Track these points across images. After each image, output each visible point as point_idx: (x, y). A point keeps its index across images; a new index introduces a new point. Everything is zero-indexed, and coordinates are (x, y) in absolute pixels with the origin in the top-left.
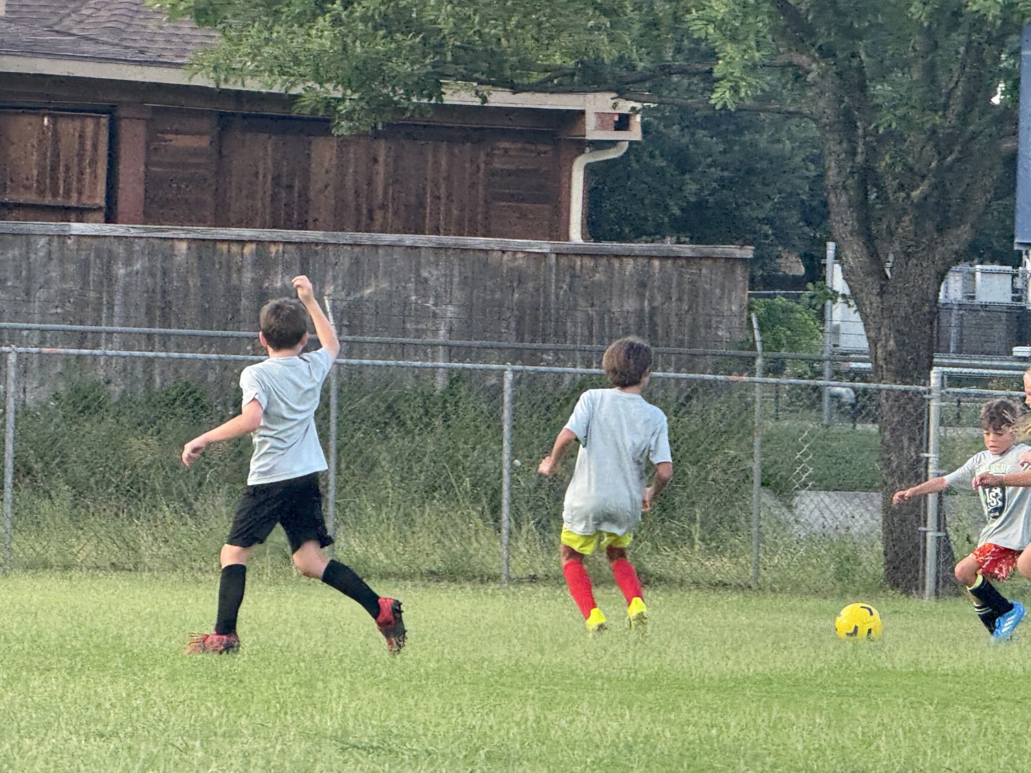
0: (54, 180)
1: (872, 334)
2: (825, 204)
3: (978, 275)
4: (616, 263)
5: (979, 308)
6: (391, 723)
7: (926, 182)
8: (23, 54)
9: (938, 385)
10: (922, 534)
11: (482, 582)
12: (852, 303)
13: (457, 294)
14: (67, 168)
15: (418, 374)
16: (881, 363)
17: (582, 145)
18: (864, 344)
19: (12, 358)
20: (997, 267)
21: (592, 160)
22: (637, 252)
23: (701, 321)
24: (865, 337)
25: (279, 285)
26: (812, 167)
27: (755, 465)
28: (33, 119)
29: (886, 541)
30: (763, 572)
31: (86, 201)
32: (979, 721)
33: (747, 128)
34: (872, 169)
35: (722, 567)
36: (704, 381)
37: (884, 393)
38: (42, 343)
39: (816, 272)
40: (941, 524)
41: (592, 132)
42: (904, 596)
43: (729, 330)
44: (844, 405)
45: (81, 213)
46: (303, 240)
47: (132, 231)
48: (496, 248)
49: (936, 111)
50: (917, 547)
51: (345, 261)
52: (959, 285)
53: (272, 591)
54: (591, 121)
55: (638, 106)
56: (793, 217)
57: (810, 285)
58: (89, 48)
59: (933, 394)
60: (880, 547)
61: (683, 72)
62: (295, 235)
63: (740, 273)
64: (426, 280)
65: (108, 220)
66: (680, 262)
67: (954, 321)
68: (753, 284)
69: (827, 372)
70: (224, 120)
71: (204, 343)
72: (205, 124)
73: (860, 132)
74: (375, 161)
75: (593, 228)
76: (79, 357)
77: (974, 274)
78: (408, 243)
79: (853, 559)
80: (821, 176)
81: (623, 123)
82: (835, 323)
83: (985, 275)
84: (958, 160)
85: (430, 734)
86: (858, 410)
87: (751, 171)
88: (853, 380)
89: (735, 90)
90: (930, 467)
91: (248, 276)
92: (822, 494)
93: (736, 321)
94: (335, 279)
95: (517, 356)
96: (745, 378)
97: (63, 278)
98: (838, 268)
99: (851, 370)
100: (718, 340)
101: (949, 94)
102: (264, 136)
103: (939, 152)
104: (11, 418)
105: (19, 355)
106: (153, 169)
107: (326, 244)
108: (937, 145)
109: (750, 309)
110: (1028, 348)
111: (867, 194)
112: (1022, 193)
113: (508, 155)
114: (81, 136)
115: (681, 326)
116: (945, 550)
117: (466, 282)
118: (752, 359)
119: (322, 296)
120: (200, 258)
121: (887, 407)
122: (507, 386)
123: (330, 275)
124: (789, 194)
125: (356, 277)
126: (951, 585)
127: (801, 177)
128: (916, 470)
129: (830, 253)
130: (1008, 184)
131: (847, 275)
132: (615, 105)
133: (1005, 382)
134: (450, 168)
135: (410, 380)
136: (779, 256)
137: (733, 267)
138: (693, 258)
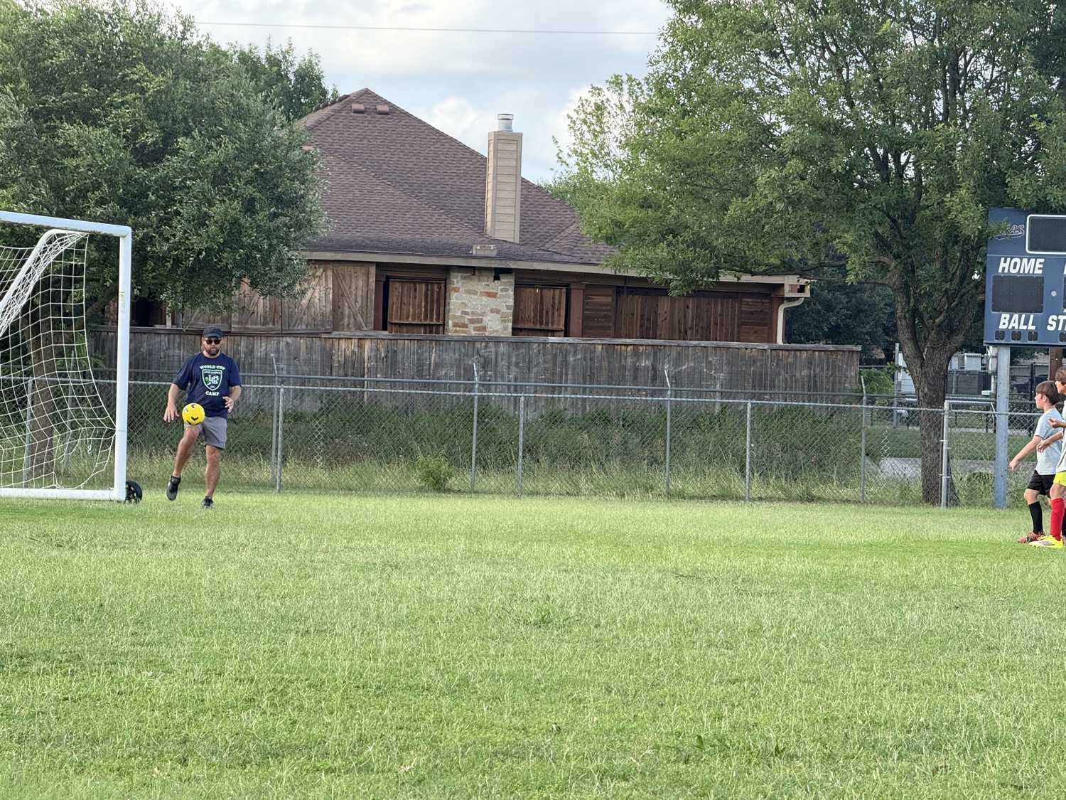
0: (541, 317)
1: (917, 385)
2: (895, 325)
3: (966, 358)
4: (798, 353)
5: (966, 373)
6: (698, 565)
7: (943, 314)
8: (527, 260)
9: (948, 409)
10: (940, 477)
11: (736, 500)
12: (907, 371)
13: (725, 368)
14: (547, 313)
15: (707, 405)
16: (921, 398)
18: (913, 390)
19: (522, 399)
20: (974, 354)
21: (787, 306)
22: (808, 349)
23: (837, 379)
24: (914, 387)
25: (643, 365)
26: (889, 308)
27: (863, 445)
28: (532, 290)
29: (923, 480)
30: (866, 495)
31: (555, 327)
32: (969, 563)
33: (859, 291)
34: (917, 309)
35: (847, 493)
36: (839, 407)
37: (922, 412)
38: (535, 392)
39: (890, 357)
40: (948, 472)
41: (787, 293)
42: (931, 506)
43: (850, 383)
44: (903, 418)
45: (553, 333)
46: (655, 344)
47: (577, 340)
48: (743, 347)
49: (947, 282)
50: (937, 483)
51: (674, 353)
52: (957, 362)
53: (641, 505)
54: (787, 288)
55: (809, 281)
56: (880, 331)
57: (888, 363)
58: (557, 257)
59: (946, 413)
60: (920, 483)
61: (830, 266)
62: (650, 342)
63: (855, 357)
64: (711, 362)
65: (565, 336)
66: (827, 353)
67: (954, 379)
68: (861, 363)
69: (896, 403)
70: (619, 290)
71: (610, 391)
72: (610, 291)
73: (912, 292)
74: (688, 307)
75: (788, 337)
76: (552, 398)
77: (963, 358)
78: (703, 345)
79: (908, 489)
80: (893, 313)
81: (802, 289)
82: (899, 380)
83: (968, 358)
84: (957, 305)
85: (716, 570)
86: (909, 421)
87: (860, 311)
88: (908, 406)
89: (857, 275)
90: (944, 446)
91: (629, 360)
92: (893, 459)
93: (853, 380)
94: (669, 361)
95: (753, 397)
96: (858, 406)
97: (545, 362)
98: (901, 355)
99: (907, 402)
100: (845, 389)
101: (953, 275)
102: (637, 297)
103: (948, 301)
104: (521, 426)
105: (525, 397)
106: (586, 312)
107: (665, 346)
108: (948, 298)
109: (860, 374)
110: (989, 391)
111: (915, 321)
112: (987, 320)
113: (749, 304)
114: (554, 298)
115: (828, 382)
116: (951, 484)
117: (729, 363)
118: (862, 397)
119: (663, 369)
120: (607, 352)
121: (924, 418)
122: (748, 410)
123: (666, 360)
124: (878, 321)
125: (679, 360)
126: (953, 501)
127: (884, 313)
128: (937, 448)
129: (897, 348)
130: (980, 316)
131: (905, 358)
132: (798, 281)
133: (978, 407)
134: (722, 311)
135: (704, 407)
136: (874, 350)
137: (852, 355)
138: (834, 351)
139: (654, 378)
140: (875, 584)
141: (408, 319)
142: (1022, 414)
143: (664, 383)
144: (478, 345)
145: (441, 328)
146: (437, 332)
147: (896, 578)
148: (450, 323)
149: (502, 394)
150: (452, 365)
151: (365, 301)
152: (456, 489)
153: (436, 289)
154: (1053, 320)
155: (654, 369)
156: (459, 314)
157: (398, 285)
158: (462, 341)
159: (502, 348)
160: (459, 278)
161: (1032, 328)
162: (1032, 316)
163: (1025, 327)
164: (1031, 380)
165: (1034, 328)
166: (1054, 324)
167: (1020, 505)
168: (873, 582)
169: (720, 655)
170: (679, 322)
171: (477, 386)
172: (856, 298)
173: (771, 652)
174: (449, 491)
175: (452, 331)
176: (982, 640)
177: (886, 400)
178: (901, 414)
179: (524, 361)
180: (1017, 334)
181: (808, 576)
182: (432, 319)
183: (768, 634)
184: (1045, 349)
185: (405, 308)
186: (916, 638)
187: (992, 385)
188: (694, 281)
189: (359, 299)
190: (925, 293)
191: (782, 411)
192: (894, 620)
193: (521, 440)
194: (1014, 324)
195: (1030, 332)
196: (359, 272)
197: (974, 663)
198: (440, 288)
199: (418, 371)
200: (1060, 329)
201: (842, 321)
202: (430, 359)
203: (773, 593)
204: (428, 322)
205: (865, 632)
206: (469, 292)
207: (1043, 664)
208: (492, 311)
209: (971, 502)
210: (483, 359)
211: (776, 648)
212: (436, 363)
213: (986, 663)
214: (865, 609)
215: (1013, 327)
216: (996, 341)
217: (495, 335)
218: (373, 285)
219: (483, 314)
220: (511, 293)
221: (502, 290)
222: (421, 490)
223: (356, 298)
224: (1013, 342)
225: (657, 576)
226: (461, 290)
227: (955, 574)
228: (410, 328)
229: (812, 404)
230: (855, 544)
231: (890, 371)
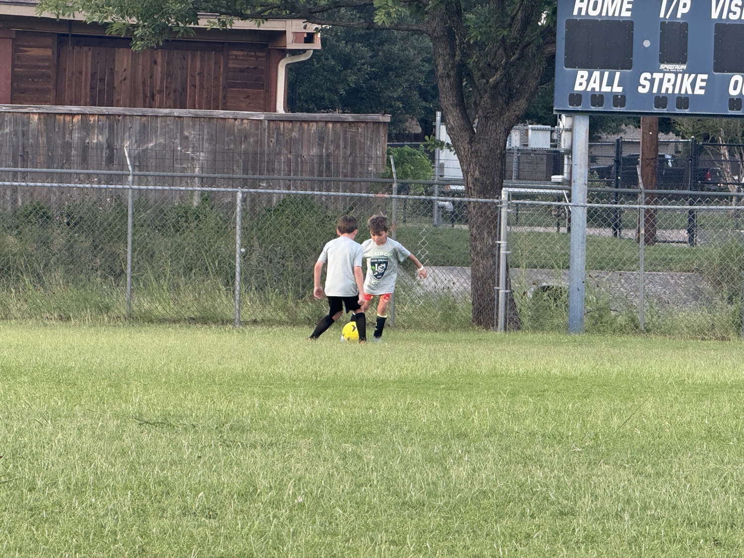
1: (465, 168)
2: (435, 88)
3: (530, 131)
4: (305, 126)
5: (530, 152)
6: (170, 408)
7: (499, 72)
9: (506, 199)
10: (496, 291)
11: (223, 324)
12: (452, 149)
13: (206, 145)
15: (182, 195)
16: (471, 185)
17: (284, 52)
18: (460, 175)
20: (541, 126)
21: (290, 62)
22: (318, 119)
23: (358, 161)
24: (461, 170)
25: (95, 141)
26: (427, 65)
29: (473, 295)
30: (398, 317)
32: (535, 404)
33: (386, 41)
34: (465, 65)
36: (361, 197)
37: (472, 203)
39: (429, 129)
40: (508, 285)
41: (291, 44)
42: (485, 330)
43: (375, 166)
44: (447, 212)
46: (110, 113)
47: (4, 108)
48: (231, 117)
49: (505, 29)
50: (493, 300)
51: (137, 126)
52: (518, 137)
53: (92, 330)
54: (289, 37)
55: (319, 27)
56: (415, 95)
57: (427, 138)
59: (504, 204)
60: (469, 300)
62: (104, 110)
63: (383, 133)
64: (187, 137)
66: (345, 125)
67: (515, 159)
68: (390, 139)
69: (436, 192)
70: (62, 39)
71: (50, 177)
72: (49, 41)
73: (458, 42)
74: (156, 63)
75: (291, 104)
77: (527, 130)
78: (176, 114)
79: (453, 308)
80: (432, 72)
81: (309, 38)
82: (441, 162)
83: (534, 132)
84: (518, 59)
85: (194, 414)
87: (388, 69)
88: (453, 196)
89: (388, 14)
90: (501, 249)
91: (76, 135)
92: (434, 268)
93: (380, 161)
94: (130, 137)
95: (245, 183)
96: (386, 196)
98: (443, 128)
99: (452, 190)
100: (368, 173)
101: (513, 19)
102: (86, 49)
103: (507, 54)
106: (16, 69)
107: (125, 116)
108: (505, 50)
109: (389, 154)
110: (560, 177)
111: (462, 83)
112: (558, 80)
113: (238, 59)
115: (346, 163)
116: (510, 301)
117: (212, 139)
118: (391, 184)
119: (122, 148)
120: (46, 125)
121: (474, 212)
122: (239, 201)
123: (127, 135)
124: (413, 82)
125: (144, 134)
126: (514, 323)
127: (421, 72)
128: (492, 252)
129: (438, 118)
130: (549, 75)
131: (450, 131)
132: (305, 27)
133: (545, 197)
134: (202, 67)
135: (178, 199)
136: (407, 121)
137: (378, 128)
138: (353, 122)
139: (110, 160)
140: (409, 431)
142: (605, 205)
143: (123, 165)
147: (438, 423)
154: (646, 79)
155: (110, 147)
161: (618, 89)
162: (618, 74)
163: (608, 89)
164: (617, 161)
165: (620, 89)
166: (647, 84)
167: (602, 329)
168: (406, 428)
169: (199, 526)
170: (144, 83)
172: (383, 51)
173: (269, 521)
176: (552, 503)
177: (422, 189)
178: (443, 207)
180: (597, 98)
181: (318, 422)
183: (265, 498)
184: (635, 119)
186: (464, 501)
187: (566, 167)
188: (164, 28)
190: (476, 43)
191: (284, 203)
192: (434, 478)
194: (594, 85)
195: (615, 96)
197: (541, 532)
200: (655, 91)
201: (364, 82)
203: (271, 444)
205: (396, 493)
207: (634, 534)
209: (538, 324)
211: (275, 516)
213: (557, 533)
214: (396, 464)
215: (593, 89)
216: (571, 108)
224: (593, 109)
225: (113, 424)
227: (517, 418)
229: (324, 193)
230: (382, 381)
231: (428, 148)
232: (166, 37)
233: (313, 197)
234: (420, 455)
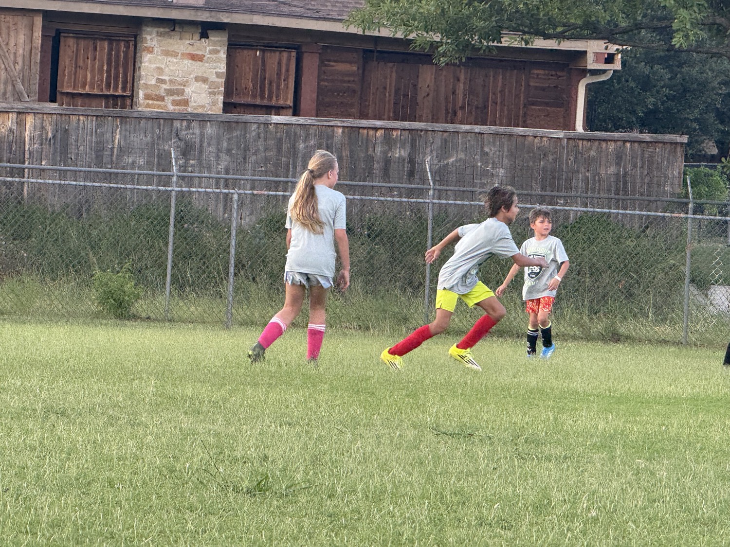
0: (262, 88)
4: (604, 145)
6: (466, 419)
8: (244, 13)
13: (506, 161)
14: (271, 83)
15: (481, 210)
17: (584, 72)
19: (236, 197)
21: (591, 81)
22: (616, 138)
23: (655, 180)
25: (397, 155)
26: (724, 88)
27: (687, 270)
28: (251, 52)
30: (690, 335)
31: (281, 102)
33: (685, 63)
35: (664, 330)
36: (657, 217)
38: (253, 188)
39: (726, 152)
41: (591, 64)
43: (672, 185)
45: (278, 110)
46: (413, 128)
47: (309, 121)
48: (531, 135)
51: (438, 142)
54: (590, 57)
55: (620, 48)
56: (711, 117)
57: (723, 159)
58: (285, 9)
62: (407, 124)
63: (679, 152)
64: (487, 154)
65: (294, 114)
66: (642, 145)
68: (687, 159)
70: (367, 55)
72: (355, 57)
74: (458, 80)
75: (590, 123)
76: (276, 197)
78: (477, 131)
81: (610, 59)
85: (490, 426)
87: (685, 91)
89: (686, 36)
91: (379, 149)
93: (676, 182)
94: (431, 152)
95: (542, 200)
96: (682, 215)
97: (266, 149)
100: (664, 192)
102: (391, 64)
104: (234, 233)
105: (239, 194)
106: (322, 83)
107: (427, 131)
109: (685, 174)
113: (539, 77)
114: (280, 63)
115: (643, 183)
117: (513, 155)
118: (687, 204)
119: (423, 162)
120: (350, 138)
123: (428, 150)
124: (710, 104)
125: (445, 149)
127: (718, 94)
132: (606, 48)
134: (504, 85)
136: (703, 142)
137: (675, 148)
138: (651, 142)
139: (411, 174)
140: (702, 449)
141: (84, 87)
143: (424, 180)
144: (177, 124)
145: (128, 102)
146: (123, 106)
148: (141, 94)
149: (208, 190)
150: (142, 151)
151: (27, 63)
152: (144, 315)
153: (123, 48)
155: (412, 161)
156: (153, 82)
157: (71, 42)
158: (155, 119)
159: (209, 130)
160: (154, 35)
168: (698, 446)
169: (495, 536)
170: (446, 98)
171: (174, 179)
172: (681, 73)
173: (563, 534)
174: (135, 317)
175: (143, 104)
177: (717, 210)
179: (238, 148)
181: (611, 437)
182: (116, 88)
183: (559, 511)
185: (80, 72)
188: (468, 44)
189: (20, 60)
191: (581, 220)
192: (726, 496)
193: (233, 251)
196: (19, 23)
198: (128, 47)
199: (97, 157)
201: (663, 104)
202: (113, 141)
203: (566, 458)
204: (111, 92)
205: (688, 510)
206: (167, 53)
208: (197, 79)
210: (183, 143)
211: (568, 529)
212: (120, 148)
214: (688, 481)
217: (200, 111)
218: (38, 42)
219: (185, 84)
220: (223, 55)
221: (211, 52)
222: (97, 315)
223: (15, 57)
225: (411, 434)
226: (156, 50)
228: (87, 101)
229: (621, 211)
230: (675, 398)
231: (725, 170)
232: (469, 53)
233: (609, 215)
234: (712, 472)
